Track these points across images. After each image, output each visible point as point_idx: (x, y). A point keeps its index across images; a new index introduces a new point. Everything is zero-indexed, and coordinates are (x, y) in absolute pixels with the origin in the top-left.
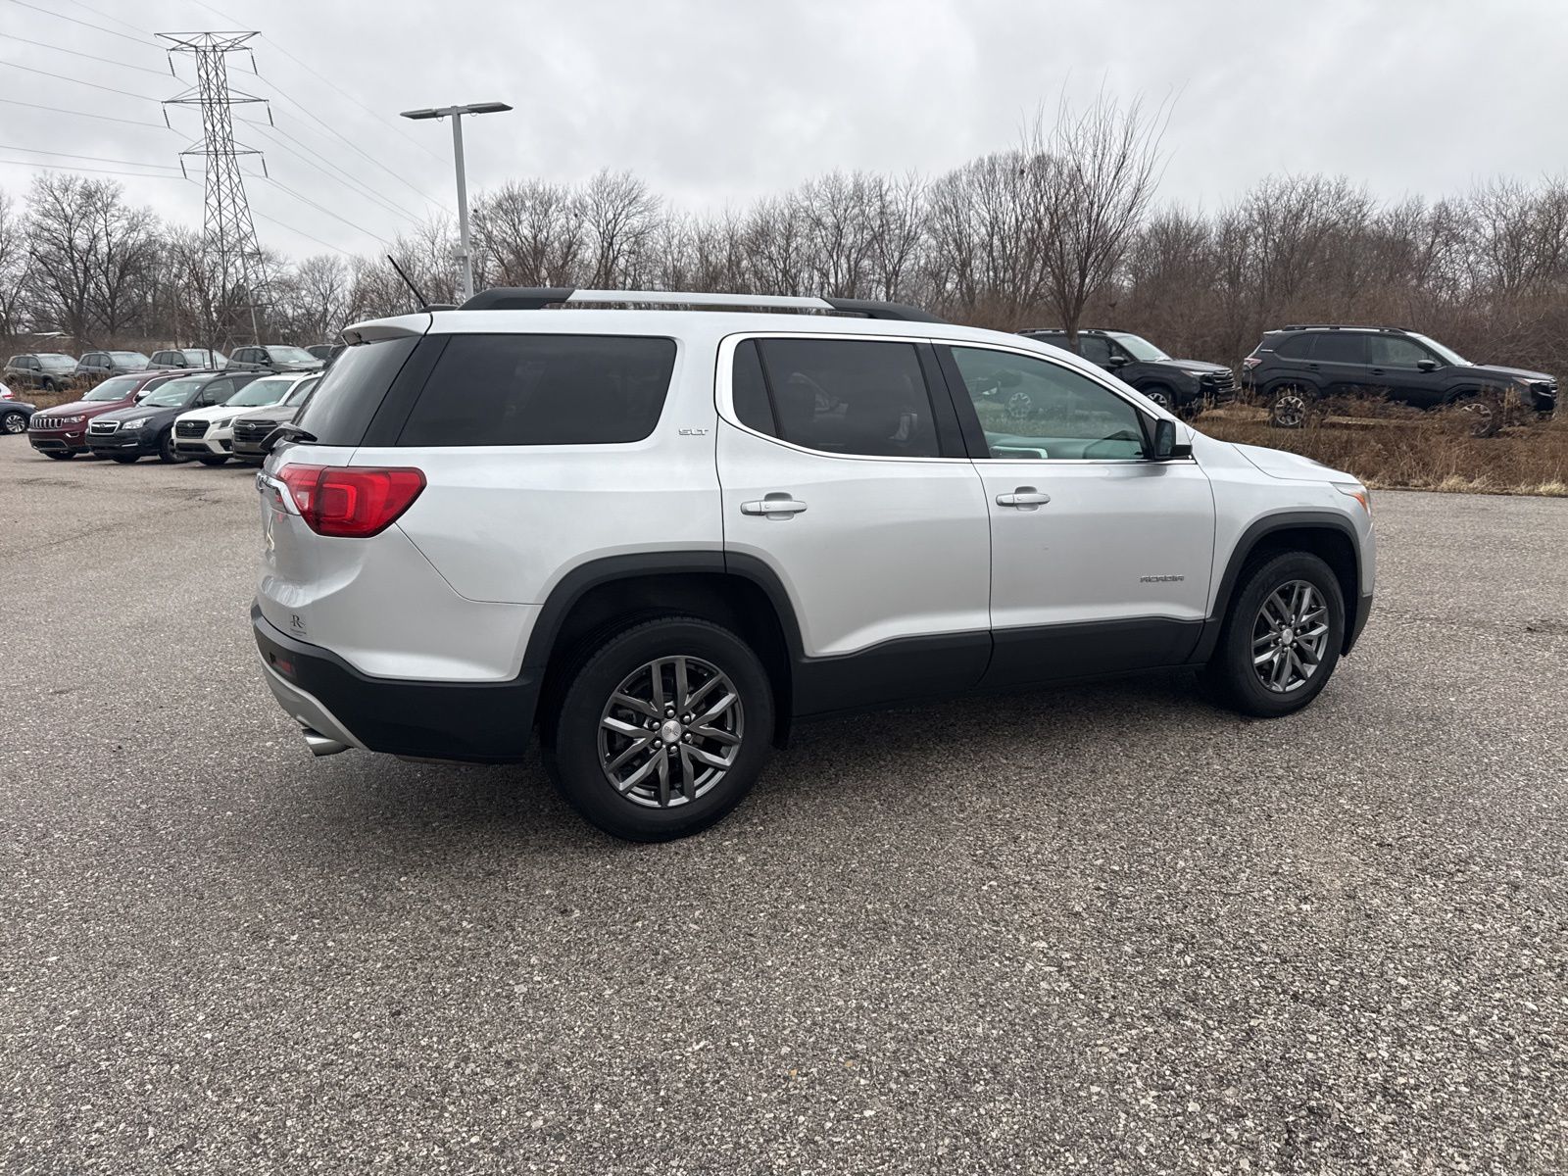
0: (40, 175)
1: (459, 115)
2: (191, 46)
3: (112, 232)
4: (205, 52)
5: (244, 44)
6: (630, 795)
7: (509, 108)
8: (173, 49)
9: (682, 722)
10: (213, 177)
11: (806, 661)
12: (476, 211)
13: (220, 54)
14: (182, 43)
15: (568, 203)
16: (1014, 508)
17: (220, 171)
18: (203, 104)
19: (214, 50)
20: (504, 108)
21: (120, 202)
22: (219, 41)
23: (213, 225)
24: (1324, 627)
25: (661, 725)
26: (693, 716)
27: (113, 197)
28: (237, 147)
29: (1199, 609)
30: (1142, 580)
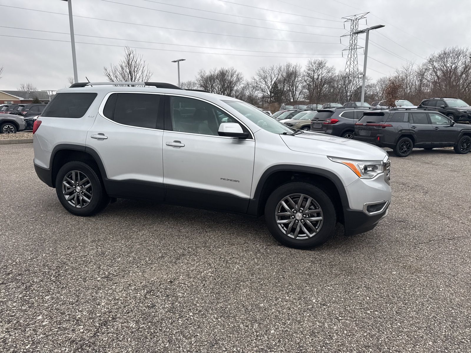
0: (310, 60)
1: (369, 30)
2: (350, 20)
3: (323, 73)
4: (354, 21)
5: (365, 17)
6: (69, 202)
7: (384, 26)
8: (346, 21)
9: (80, 188)
10: (350, 56)
11: (107, 179)
12: (431, 59)
13: (357, 21)
14: (348, 19)
15: (467, 53)
16: (172, 147)
17: (352, 54)
18: (350, 36)
19: (356, 20)
20: (381, 26)
21: (326, 65)
22: (358, 17)
23: (347, 70)
24: (321, 218)
25: (76, 187)
26: (83, 187)
27: (325, 64)
28: (358, 47)
29: (248, 195)
30: (221, 179)
